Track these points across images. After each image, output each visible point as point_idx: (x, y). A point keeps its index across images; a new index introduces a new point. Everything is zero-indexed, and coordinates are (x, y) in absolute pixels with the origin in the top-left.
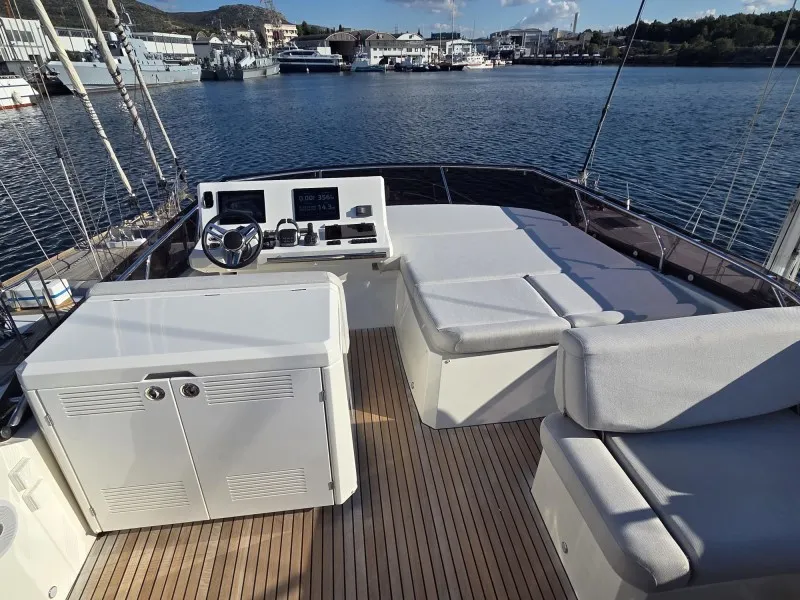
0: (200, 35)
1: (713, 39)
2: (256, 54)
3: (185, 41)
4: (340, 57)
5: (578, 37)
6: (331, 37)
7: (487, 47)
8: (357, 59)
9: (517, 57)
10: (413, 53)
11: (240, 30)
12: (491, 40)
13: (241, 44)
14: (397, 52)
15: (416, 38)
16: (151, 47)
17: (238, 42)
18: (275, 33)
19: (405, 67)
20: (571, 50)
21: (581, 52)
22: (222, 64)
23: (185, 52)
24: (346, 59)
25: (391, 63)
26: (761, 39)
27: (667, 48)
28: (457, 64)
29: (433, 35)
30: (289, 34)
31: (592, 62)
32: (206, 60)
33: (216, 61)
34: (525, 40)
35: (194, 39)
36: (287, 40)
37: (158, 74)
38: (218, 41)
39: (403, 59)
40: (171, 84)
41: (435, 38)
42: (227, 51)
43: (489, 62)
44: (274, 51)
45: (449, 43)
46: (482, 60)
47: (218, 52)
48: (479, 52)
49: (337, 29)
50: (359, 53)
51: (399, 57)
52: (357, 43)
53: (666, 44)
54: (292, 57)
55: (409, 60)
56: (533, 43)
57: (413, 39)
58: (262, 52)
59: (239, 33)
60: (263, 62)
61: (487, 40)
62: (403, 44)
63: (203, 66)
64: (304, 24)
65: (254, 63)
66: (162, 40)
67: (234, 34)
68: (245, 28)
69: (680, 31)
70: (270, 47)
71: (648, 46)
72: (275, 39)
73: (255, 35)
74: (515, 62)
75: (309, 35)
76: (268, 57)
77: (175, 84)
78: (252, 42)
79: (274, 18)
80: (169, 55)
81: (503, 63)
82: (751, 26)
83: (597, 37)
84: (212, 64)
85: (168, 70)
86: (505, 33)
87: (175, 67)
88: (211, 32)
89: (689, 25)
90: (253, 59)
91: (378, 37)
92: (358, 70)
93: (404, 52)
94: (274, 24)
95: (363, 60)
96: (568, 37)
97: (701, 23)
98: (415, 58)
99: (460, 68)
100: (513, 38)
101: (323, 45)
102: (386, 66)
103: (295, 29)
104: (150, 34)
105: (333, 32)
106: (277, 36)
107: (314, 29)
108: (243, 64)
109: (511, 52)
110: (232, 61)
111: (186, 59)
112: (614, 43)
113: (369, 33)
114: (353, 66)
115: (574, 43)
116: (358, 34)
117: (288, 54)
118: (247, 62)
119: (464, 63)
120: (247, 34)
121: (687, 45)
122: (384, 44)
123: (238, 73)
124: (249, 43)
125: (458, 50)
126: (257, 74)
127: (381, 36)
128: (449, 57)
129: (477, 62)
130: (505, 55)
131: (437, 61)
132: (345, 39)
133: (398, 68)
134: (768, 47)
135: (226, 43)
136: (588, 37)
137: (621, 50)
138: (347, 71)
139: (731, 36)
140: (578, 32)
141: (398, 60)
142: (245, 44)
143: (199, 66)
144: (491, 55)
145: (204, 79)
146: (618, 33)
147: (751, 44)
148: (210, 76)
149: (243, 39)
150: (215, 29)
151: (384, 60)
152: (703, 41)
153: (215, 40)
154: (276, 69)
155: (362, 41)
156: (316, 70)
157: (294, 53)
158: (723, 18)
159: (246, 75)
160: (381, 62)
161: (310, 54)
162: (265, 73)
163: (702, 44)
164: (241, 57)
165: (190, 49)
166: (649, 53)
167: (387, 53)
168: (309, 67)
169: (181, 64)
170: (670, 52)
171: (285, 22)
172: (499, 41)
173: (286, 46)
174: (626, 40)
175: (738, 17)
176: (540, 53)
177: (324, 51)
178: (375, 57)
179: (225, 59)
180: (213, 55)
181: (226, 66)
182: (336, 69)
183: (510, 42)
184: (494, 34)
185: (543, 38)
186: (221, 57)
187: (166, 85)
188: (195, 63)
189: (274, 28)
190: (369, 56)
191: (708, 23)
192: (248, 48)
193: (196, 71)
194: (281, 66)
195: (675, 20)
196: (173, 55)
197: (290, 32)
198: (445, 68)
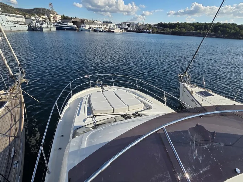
0: (27, 16)
1: (180, 28)
2: (47, 23)
3: (22, 17)
4: (76, 26)
5: (145, 26)
6: (73, 20)
7: (120, 26)
8: (81, 27)
9: (129, 30)
10: (99, 26)
11: (42, 15)
12: (121, 24)
13: (42, 20)
14: (94, 26)
15: (99, 22)
16: (9, 18)
17: (41, 19)
18: (54, 17)
19: (97, 31)
20: (143, 29)
21: (146, 30)
22: (35, 25)
23: (22, 21)
24: (77, 27)
25: (92, 29)
26: (192, 29)
27: (168, 30)
28: (112, 31)
29: (104, 22)
30: (59, 18)
31: (150, 33)
32: (30, 24)
33: (33, 25)
34: (131, 25)
35: (25, 17)
36: (58, 20)
37: (11, 27)
38: (34, 18)
39: (96, 28)
40: (16, 31)
41: (105, 23)
42: (37, 22)
43: (121, 31)
44: (54, 23)
45: (109, 25)
46: (119, 30)
47: (34, 22)
48: (118, 28)
49: (74, 18)
50: (82, 25)
51: (95, 27)
52: (81, 22)
53: (168, 29)
54: (60, 25)
55: (97, 28)
56: (133, 26)
57: (98, 22)
58: (49, 23)
59: (41, 16)
60: (50, 26)
61: (120, 24)
62: (95, 24)
63: (28, 26)
64: (64, 15)
65: (47, 26)
66: (13, 16)
67: (40, 16)
68: (44, 15)
69: (172, 26)
70: (52, 21)
71: (164, 29)
72: (54, 19)
73: (47, 17)
74: (128, 31)
75: (65, 19)
76: (52, 24)
77: (18, 31)
78: (46, 19)
79: (53, 13)
80: (16, 22)
81: (125, 31)
82: (189, 26)
83: (150, 26)
84: (32, 25)
85: (15, 26)
86: (125, 23)
87: (17, 26)
88: (31, 15)
89: (173, 24)
90: (47, 25)
91: (88, 21)
92: (82, 30)
93: (96, 26)
94: (53, 14)
95: (83, 27)
96: (142, 25)
97: (176, 24)
98: (100, 28)
99: (113, 32)
100: (127, 24)
101: (70, 22)
102: (91, 30)
103: (61, 17)
104: (9, 14)
105: (73, 18)
106: (54, 18)
107: (67, 17)
108: (43, 26)
109: (127, 28)
110: (39, 25)
111: (22, 23)
112: (154, 28)
113: (85, 20)
114: (80, 29)
115: (144, 27)
116: (81, 20)
117: (59, 24)
118: (45, 25)
119: (114, 30)
120: (44, 17)
121: (173, 30)
122: (90, 23)
123: (41, 29)
124: (45, 20)
125: (112, 27)
126: (48, 30)
127: (89, 21)
128: (110, 28)
129: (118, 30)
130: (125, 29)
131: (106, 29)
132: (77, 21)
133: (94, 31)
134: (193, 31)
135: (37, 19)
136: (148, 26)
137: (157, 30)
138: (78, 30)
139: (184, 28)
140: (145, 24)
141: (94, 28)
142: (43, 20)
143: (27, 26)
144: (122, 29)
145: (28, 30)
146: (155, 25)
147: (189, 30)
148: (31, 29)
149: (43, 18)
150: (33, 14)
151: (90, 28)
152: (178, 29)
153: (33, 18)
154: (54, 28)
155: (83, 22)
156: (68, 29)
157: (60, 24)
158: (182, 23)
159: (44, 30)
160: (89, 29)
161: (66, 24)
162: (51, 29)
163: (177, 29)
164: (43, 24)
165: (24, 20)
166: (164, 31)
167: (91, 26)
168: (66, 28)
169: (20, 24)
170: (170, 31)
171: (57, 14)
172: (123, 25)
173: (58, 21)
174: (158, 27)
175: (185, 23)
176: (135, 29)
177: (70, 24)
178: (87, 27)
179: (36, 24)
180: (32, 23)
181: (37, 26)
182: (75, 30)
183: (127, 25)
184: (122, 23)
185: (136, 25)
186: (35, 23)
187: (14, 31)
188: (25, 24)
189: (54, 16)
190: (85, 27)
191: (178, 24)
192: (45, 21)
193: (26, 28)
194: (56, 28)
195: (170, 23)
196: (17, 21)
197: (59, 17)
198: (109, 31)
